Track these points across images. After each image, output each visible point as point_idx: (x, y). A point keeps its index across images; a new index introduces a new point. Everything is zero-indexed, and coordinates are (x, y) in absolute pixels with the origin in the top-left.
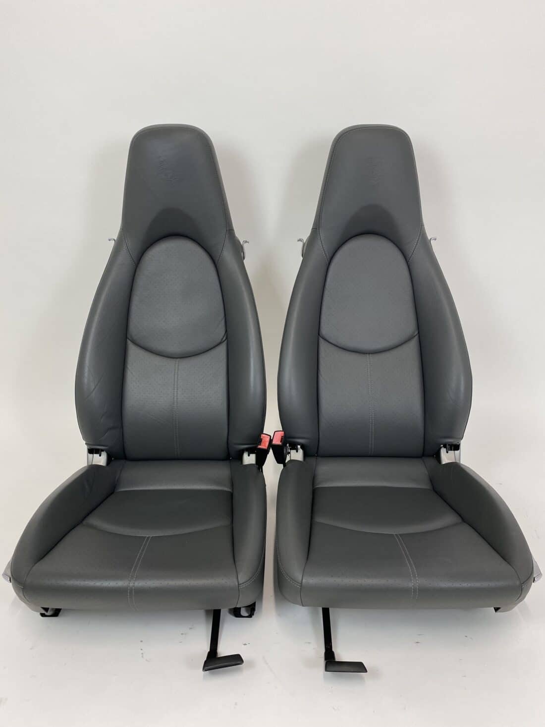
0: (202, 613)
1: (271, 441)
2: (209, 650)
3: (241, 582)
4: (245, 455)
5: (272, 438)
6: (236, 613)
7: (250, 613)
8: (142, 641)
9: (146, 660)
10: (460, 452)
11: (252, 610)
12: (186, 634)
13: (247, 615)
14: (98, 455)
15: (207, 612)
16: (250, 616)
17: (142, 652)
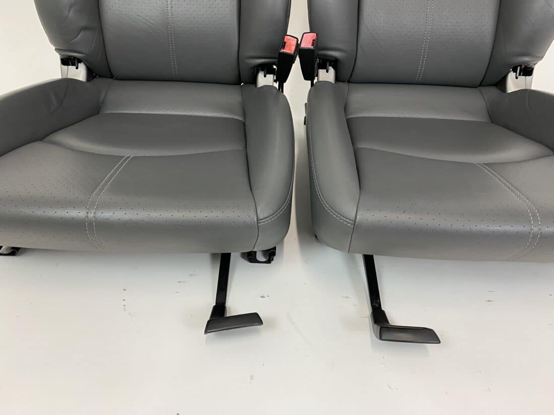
0: (207, 257)
1: (298, 45)
2: (215, 304)
3: (261, 216)
4: (261, 75)
5: (299, 42)
6: (251, 257)
7: (268, 258)
8: (125, 290)
9: (130, 314)
10: (532, 77)
11: (270, 255)
12: (184, 282)
13: (264, 260)
14: (74, 67)
15: (214, 256)
16: (269, 261)
17: (124, 303)
